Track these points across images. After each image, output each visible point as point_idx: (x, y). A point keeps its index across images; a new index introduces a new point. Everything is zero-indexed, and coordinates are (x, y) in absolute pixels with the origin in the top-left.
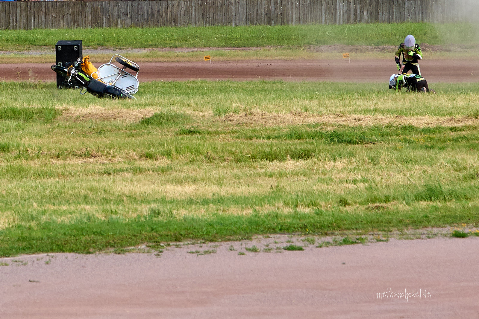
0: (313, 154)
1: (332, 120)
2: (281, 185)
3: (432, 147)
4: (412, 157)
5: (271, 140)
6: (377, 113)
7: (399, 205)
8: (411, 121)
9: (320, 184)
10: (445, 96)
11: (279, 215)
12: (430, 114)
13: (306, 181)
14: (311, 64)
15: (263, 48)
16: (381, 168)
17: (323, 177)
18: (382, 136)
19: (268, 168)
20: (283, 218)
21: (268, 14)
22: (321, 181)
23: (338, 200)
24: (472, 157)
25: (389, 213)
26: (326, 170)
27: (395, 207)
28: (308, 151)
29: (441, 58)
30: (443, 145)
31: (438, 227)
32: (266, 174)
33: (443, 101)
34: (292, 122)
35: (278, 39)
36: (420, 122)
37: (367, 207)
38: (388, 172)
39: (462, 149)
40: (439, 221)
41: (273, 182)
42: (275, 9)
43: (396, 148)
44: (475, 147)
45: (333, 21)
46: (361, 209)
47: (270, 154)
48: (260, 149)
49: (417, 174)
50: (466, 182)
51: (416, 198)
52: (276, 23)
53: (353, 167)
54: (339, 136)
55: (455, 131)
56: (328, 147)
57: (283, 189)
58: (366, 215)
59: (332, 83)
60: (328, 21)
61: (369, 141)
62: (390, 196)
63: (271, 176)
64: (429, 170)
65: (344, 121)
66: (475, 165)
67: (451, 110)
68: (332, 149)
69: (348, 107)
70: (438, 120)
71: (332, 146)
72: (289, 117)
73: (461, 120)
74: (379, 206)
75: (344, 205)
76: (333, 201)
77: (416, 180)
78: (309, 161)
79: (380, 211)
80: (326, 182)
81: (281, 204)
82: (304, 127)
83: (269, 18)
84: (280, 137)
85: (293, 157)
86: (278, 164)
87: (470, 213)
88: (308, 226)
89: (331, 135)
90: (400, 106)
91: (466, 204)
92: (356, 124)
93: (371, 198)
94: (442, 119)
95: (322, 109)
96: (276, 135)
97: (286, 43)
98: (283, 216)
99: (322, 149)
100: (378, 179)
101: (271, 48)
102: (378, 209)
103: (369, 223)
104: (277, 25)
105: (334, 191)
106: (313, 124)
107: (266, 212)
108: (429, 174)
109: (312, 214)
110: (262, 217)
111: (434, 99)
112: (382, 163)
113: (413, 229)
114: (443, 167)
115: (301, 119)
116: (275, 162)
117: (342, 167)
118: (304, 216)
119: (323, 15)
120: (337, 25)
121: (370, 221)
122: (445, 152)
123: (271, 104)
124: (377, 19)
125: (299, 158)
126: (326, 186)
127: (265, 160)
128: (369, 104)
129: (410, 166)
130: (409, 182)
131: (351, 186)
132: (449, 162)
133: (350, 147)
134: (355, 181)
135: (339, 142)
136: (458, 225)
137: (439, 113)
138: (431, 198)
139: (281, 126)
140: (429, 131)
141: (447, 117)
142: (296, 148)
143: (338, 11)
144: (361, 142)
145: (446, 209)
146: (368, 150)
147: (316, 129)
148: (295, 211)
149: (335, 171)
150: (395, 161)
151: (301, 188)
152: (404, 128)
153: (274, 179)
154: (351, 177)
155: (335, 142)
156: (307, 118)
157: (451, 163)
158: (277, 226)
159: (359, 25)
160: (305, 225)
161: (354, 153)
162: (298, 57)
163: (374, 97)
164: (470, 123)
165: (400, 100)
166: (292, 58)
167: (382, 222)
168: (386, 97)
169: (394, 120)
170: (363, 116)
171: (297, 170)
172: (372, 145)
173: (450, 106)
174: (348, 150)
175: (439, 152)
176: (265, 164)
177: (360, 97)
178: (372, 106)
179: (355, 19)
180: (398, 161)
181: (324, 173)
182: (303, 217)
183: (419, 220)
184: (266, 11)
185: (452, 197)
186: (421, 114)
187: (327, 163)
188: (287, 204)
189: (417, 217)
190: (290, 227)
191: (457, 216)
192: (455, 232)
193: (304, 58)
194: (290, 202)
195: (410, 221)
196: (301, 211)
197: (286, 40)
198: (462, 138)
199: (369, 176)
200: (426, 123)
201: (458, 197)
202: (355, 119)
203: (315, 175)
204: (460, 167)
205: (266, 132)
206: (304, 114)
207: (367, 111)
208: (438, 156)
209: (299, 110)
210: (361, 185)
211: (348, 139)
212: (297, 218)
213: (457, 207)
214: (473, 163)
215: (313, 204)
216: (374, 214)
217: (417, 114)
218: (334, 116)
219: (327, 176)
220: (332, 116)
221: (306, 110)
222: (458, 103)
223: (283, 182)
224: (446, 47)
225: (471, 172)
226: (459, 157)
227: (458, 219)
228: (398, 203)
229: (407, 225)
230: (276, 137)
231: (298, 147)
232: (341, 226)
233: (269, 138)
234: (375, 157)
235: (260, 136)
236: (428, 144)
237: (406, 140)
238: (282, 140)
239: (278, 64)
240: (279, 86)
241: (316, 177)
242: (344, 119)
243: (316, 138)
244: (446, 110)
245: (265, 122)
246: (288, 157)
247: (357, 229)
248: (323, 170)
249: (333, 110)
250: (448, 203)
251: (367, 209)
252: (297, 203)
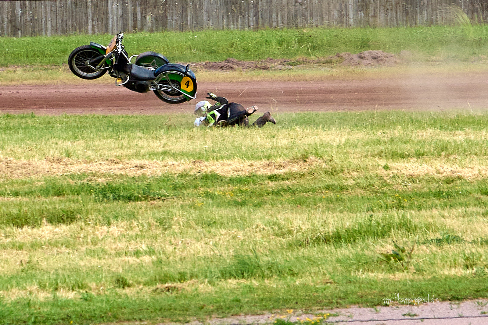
0: (79, 216)
1: (105, 168)
2: (35, 259)
3: (243, 204)
4: (217, 218)
5: (20, 197)
6: (166, 158)
7: (199, 285)
8: (214, 167)
9: (88, 258)
10: (261, 132)
11: (31, 302)
12: (240, 157)
13: (69, 253)
14: (75, 90)
15: (6, 68)
16: (174, 234)
17: (93, 248)
18: (175, 189)
19: (16, 237)
20: (37, 307)
21: (12, 20)
22: (91, 253)
23: (114, 279)
24: (299, 217)
25: (186, 297)
26: (98, 238)
27: (193, 288)
28: (72, 212)
29: (255, 79)
30: (259, 200)
31: (252, 315)
32: (14, 245)
33: (259, 139)
34: (48, 172)
35: (27, 56)
36: (226, 168)
37: (154, 288)
38: (183, 239)
39: (285, 205)
40: (254, 305)
41: (24, 256)
42: (22, 14)
43: (193, 206)
44: (303, 202)
45: (104, 29)
46: (146, 292)
47: (18, 217)
48: (4, 210)
49: (223, 242)
50: (292, 251)
51: (223, 275)
52: (24, 35)
53: (134, 234)
54: (114, 190)
55: (276, 181)
56: (100, 206)
57: (37, 266)
58: (154, 299)
59: (104, 117)
60: (96, 30)
61: (157, 197)
62: (186, 273)
63: (21, 248)
64: (241, 235)
65: (120, 169)
66: (304, 227)
67: (269, 152)
68: (105, 208)
69: (126, 150)
70: (251, 165)
71: (104, 204)
72: (45, 166)
73: (283, 165)
74: (171, 287)
75: (122, 286)
76: (106, 281)
77: (222, 250)
78: (74, 226)
79: (173, 294)
80: (98, 255)
81: (35, 287)
82: (65, 179)
83: (14, 26)
84: (32, 192)
85: (50, 221)
86: (30, 230)
87: (297, 294)
88: (73, 317)
89: (103, 189)
90: (199, 147)
91: (292, 282)
92: (137, 173)
93: (160, 276)
94: (258, 164)
95: (89, 153)
96: (27, 190)
97: (38, 60)
98: (37, 304)
99: (91, 209)
100: (170, 249)
101: (18, 69)
102: (170, 291)
103: (157, 311)
104: (26, 36)
105: (109, 267)
106: (78, 175)
107: (14, 298)
108: (240, 241)
109: (78, 300)
110: (8, 305)
111: (245, 136)
112: (176, 228)
113: (218, 318)
114: (260, 231)
115: (61, 166)
116: (25, 228)
117: (119, 233)
118: (67, 304)
119: (90, 21)
120: (110, 34)
121: (159, 309)
122: (261, 210)
123: (19, 147)
124: (165, 26)
125: (59, 222)
126: (97, 260)
127: (12, 225)
128: (156, 145)
129: (213, 230)
130: (212, 253)
131: (132, 260)
132: (268, 223)
133: (130, 206)
134: (137, 253)
135: (115, 199)
136: (281, 311)
137: (252, 155)
138: (243, 274)
139: (33, 177)
140: (239, 180)
141: (264, 162)
142: (55, 208)
143: (110, 16)
144: (146, 199)
145: (265, 289)
146: (156, 209)
147: (82, 181)
148: (54, 296)
149: (109, 239)
150: (193, 224)
151: (62, 264)
152: (205, 177)
153: (25, 252)
154: (132, 247)
155: (108, 198)
156: (69, 166)
157: (271, 224)
158: (29, 318)
159: (140, 35)
160: (68, 316)
161: (136, 213)
162: (55, 82)
163: (162, 134)
164: (295, 168)
165: (199, 138)
166: (47, 82)
167: (176, 309)
168: (179, 135)
169: (190, 166)
170: (147, 162)
171: (56, 238)
172: (160, 202)
173: (268, 146)
174: (127, 210)
175: (254, 210)
176: (11, 230)
177: (142, 135)
178: (159, 148)
179: (135, 27)
180: (197, 224)
181: (95, 243)
182: (65, 304)
183: (228, 306)
184: (9, 16)
185: (272, 272)
186: (228, 158)
187: (98, 228)
188: (42, 287)
189: (224, 301)
190: (47, 319)
191: (280, 299)
192: (278, 320)
193: (64, 83)
194: (47, 284)
195: (215, 307)
196: (62, 296)
197: (38, 57)
198: (285, 191)
199: (157, 246)
200: (235, 170)
201: (280, 273)
202: (136, 166)
203: (81, 245)
204: (284, 230)
205: (13, 186)
206: (65, 160)
207: (152, 155)
208: (253, 217)
209: (57, 154)
210: (147, 259)
211: (125, 194)
212: (58, 306)
213: (279, 286)
214: (301, 225)
215: (79, 285)
216: (163, 299)
217: (222, 158)
218: (107, 162)
219: (99, 245)
220: (104, 162)
221: (68, 155)
222: (279, 141)
223: (38, 256)
224: (261, 64)
225: (299, 238)
226: (281, 218)
227: (281, 302)
228: (198, 282)
229: (210, 313)
230: (26, 194)
231: (57, 207)
232: (117, 316)
233: (16, 194)
234: (165, 218)
235: (4, 191)
236: (237, 199)
237: (208, 195)
238: (35, 197)
239: (28, 91)
240: (29, 121)
241: (84, 249)
242: (120, 166)
243: (82, 193)
244: (262, 152)
245: (11, 172)
246: (44, 220)
247: (140, 320)
248: (93, 238)
249: (105, 154)
250: (266, 281)
251: (155, 291)
252: (57, 284)
